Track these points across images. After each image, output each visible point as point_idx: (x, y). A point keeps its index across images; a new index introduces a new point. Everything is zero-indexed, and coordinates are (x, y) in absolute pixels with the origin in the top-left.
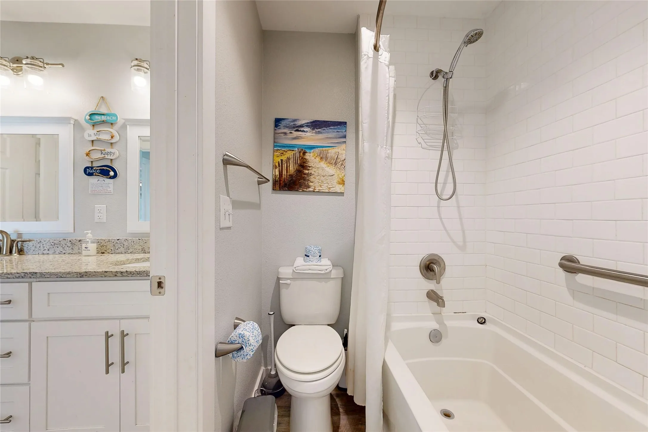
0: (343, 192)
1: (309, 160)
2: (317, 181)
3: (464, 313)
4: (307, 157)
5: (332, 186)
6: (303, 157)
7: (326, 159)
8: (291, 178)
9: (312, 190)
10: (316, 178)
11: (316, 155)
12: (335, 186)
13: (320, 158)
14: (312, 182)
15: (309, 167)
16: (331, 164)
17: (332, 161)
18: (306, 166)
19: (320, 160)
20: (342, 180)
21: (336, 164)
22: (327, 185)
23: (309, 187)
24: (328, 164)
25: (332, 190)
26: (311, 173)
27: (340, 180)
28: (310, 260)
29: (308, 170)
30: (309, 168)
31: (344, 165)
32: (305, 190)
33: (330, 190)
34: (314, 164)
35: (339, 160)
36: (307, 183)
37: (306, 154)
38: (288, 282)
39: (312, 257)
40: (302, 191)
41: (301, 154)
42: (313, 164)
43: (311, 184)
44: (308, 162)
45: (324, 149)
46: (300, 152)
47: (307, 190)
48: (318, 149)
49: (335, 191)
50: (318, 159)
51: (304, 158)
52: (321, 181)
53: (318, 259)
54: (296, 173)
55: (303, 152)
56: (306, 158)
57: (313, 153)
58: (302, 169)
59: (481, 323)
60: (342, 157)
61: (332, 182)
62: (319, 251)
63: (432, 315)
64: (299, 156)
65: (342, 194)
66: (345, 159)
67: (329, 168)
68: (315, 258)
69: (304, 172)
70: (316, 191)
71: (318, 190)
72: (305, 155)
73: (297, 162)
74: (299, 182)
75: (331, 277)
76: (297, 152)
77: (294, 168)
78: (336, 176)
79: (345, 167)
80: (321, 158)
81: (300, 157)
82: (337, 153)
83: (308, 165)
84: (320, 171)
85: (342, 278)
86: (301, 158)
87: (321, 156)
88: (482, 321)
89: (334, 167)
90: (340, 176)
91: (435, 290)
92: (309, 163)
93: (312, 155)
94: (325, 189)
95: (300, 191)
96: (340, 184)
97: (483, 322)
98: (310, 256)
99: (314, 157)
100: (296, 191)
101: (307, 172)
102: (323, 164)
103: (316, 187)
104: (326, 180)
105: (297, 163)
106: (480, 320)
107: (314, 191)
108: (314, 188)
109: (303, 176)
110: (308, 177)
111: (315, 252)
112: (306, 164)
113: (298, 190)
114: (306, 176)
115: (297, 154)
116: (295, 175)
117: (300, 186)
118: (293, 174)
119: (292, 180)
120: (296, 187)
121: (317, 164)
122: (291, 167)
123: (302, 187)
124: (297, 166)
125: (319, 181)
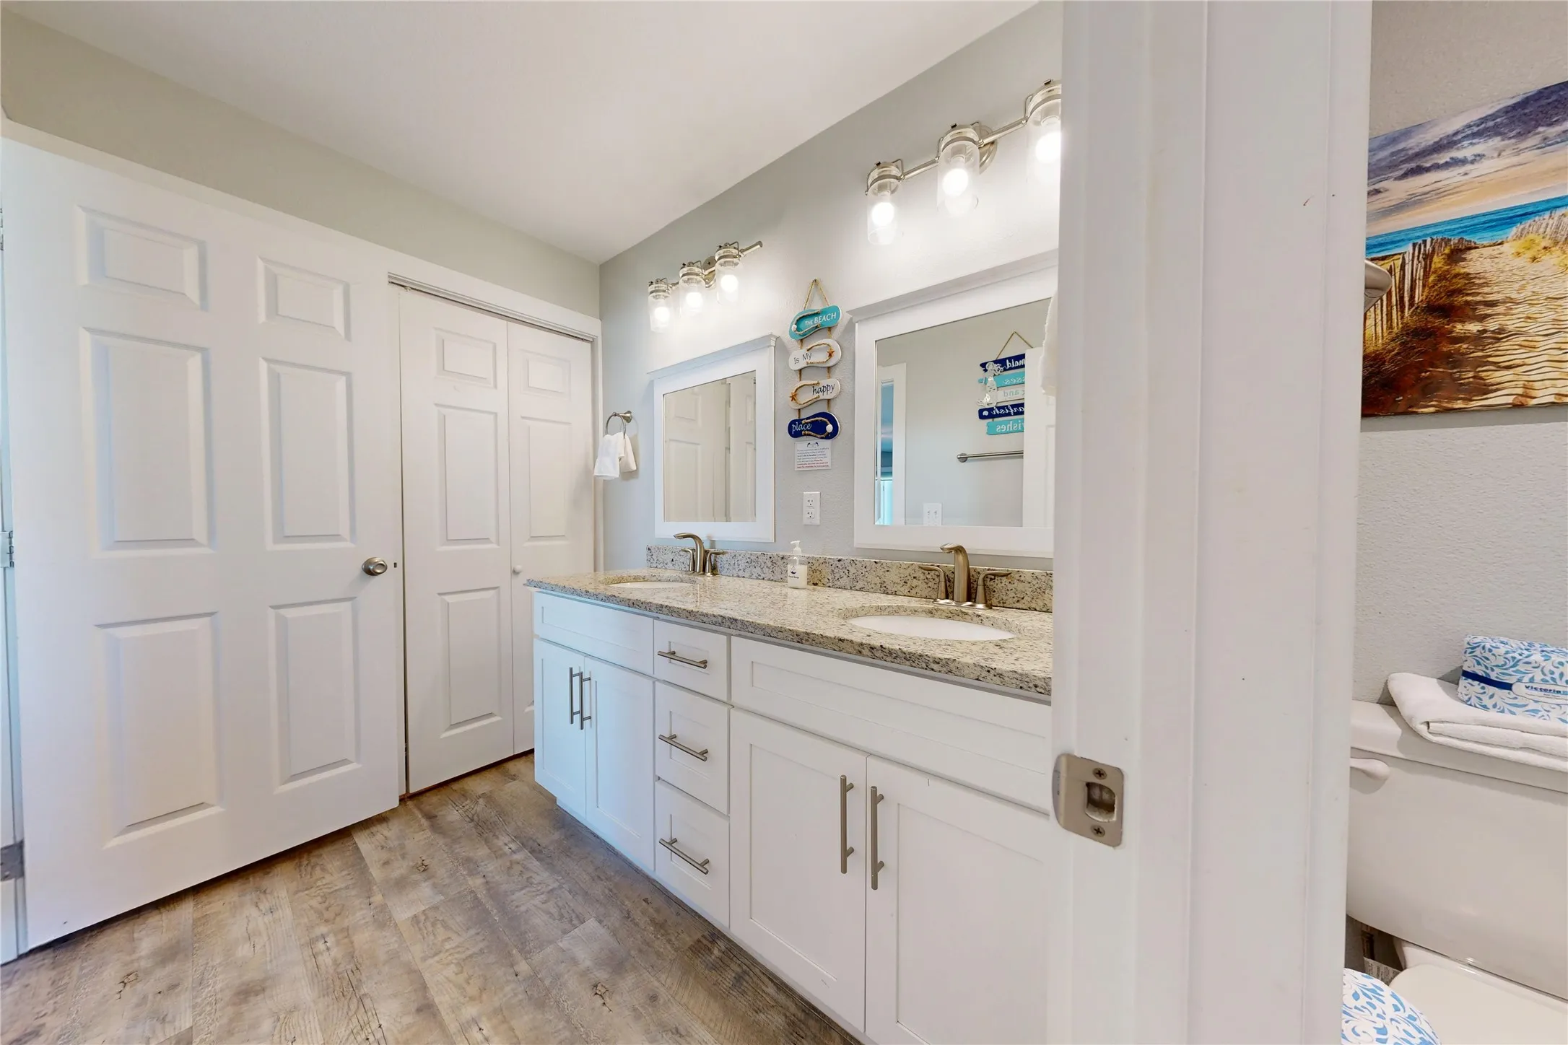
1: (1487, 275)
2: (1546, 358)
4: (1476, 263)
6: (1447, 271)
8: (1371, 366)
9: (1510, 400)
10: (1538, 345)
11: (1546, 243)
14: (1509, 367)
15: (1492, 304)
18: (1467, 303)
23: (1485, 390)
26: (1501, 331)
28: (1519, 702)
29: (1483, 318)
30: (1484, 310)
32: (1459, 404)
34: (1522, 287)
36: (1471, 374)
37: (1473, 254)
38: (1378, 767)
39: (1535, 692)
40: (1437, 412)
41: (1438, 262)
42: (1516, 286)
43: (1495, 376)
44: (1485, 285)
46: (1428, 257)
47: (1473, 404)
50: (1555, 260)
51: (1457, 275)
54: (1402, 344)
55: (1447, 251)
56: (1471, 271)
57: (1520, 237)
58: (1438, 322)
64: (1420, 273)
68: (1558, 702)
69: (1451, 332)
70: (1534, 402)
71: (1552, 399)
72: (1464, 260)
73: (1406, 299)
74: (1419, 379)
76: (1408, 258)
77: (1390, 327)
81: (1427, 274)
83: (1478, 298)
86: (1432, 278)
92: (1487, 290)
93: (1511, 251)
95: (1422, 413)
98: (1519, 688)
99: (1529, 254)
100: (1396, 414)
101: (1473, 327)
103: (1537, 385)
105: (1411, 305)
107: (1517, 406)
108: (1520, 391)
109: (1445, 349)
110: (1483, 350)
111: (1556, 676)
112: (1469, 298)
113: (1410, 410)
114: (1465, 346)
115: (1408, 268)
116: (1396, 351)
117: (1427, 390)
118: (1383, 349)
119: (1379, 372)
120: (1401, 398)
121: (1544, 281)
122: (1375, 325)
123: (1435, 397)
124: (1411, 316)
125: (1557, 358)
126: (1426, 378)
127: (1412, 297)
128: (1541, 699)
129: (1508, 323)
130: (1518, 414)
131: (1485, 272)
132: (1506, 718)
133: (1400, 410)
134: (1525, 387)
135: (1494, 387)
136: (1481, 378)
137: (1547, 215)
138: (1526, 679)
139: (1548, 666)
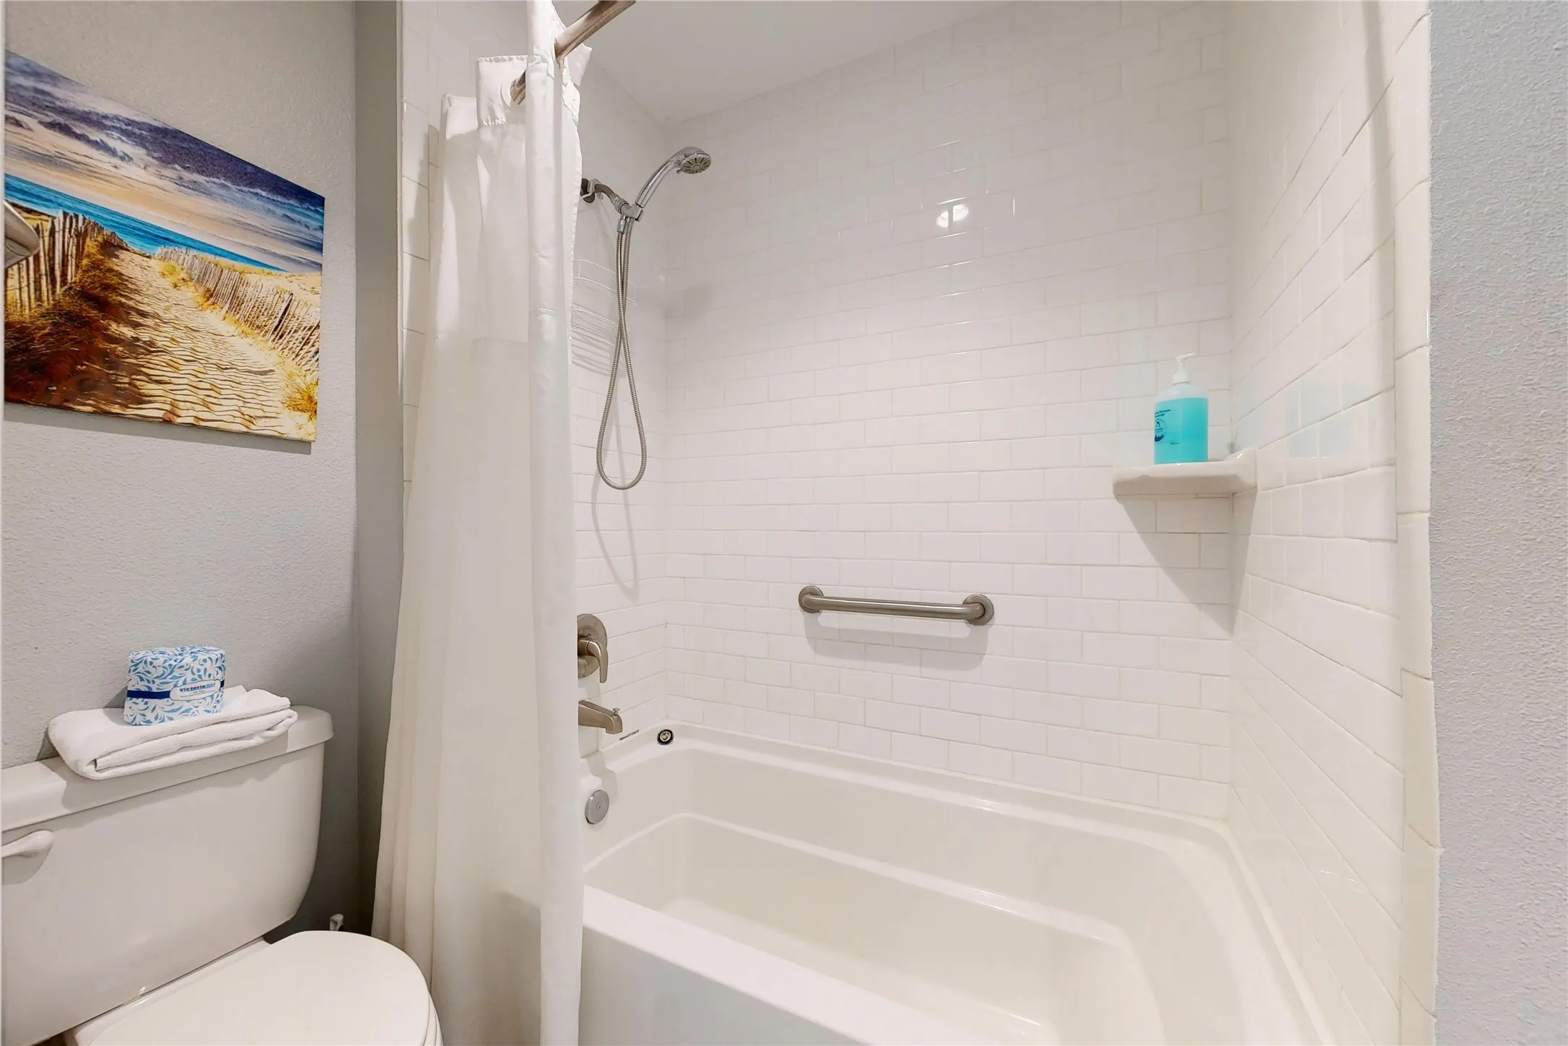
0: (311, 438)
1: (138, 282)
2: (185, 381)
3: (634, 733)
4: (129, 264)
5: (260, 413)
6: (101, 261)
7: (236, 303)
8: (15, 338)
9: (160, 414)
10: (181, 367)
11: (183, 275)
12: (274, 415)
13: (201, 290)
14: (159, 382)
15: (143, 314)
16: (258, 327)
17: (262, 318)
18: (122, 304)
19: (201, 300)
20: (306, 398)
21: (279, 331)
22: (241, 404)
23: (140, 399)
24: (245, 328)
25: (259, 427)
26: (151, 344)
27: (298, 396)
28: (175, 707)
29: (136, 325)
30: (136, 318)
31: (313, 346)
32: (116, 409)
33: (253, 427)
34: (167, 309)
35: (293, 324)
36: (126, 380)
37: (123, 255)
38: (40, 839)
39: (187, 693)
40: (94, 413)
41: (91, 246)
42: (163, 305)
43: (149, 388)
44: (137, 292)
45: (224, 262)
46: (81, 236)
47: (129, 412)
48: (193, 252)
49: (276, 434)
50: (190, 294)
51: (110, 270)
52: (208, 386)
53: (215, 696)
54: (54, 324)
55: (100, 239)
56: (123, 271)
57: (164, 259)
58: (93, 313)
59: (667, 743)
60: (308, 312)
61: (261, 398)
62: (219, 664)
63: (584, 760)
64: (72, 250)
65: (303, 446)
66: (318, 326)
67: (250, 340)
68: (203, 696)
69: (107, 329)
70: (179, 420)
71: (191, 420)
72: (117, 257)
73: (58, 273)
74: (74, 371)
75: (288, 751)
76: (59, 227)
77: (39, 299)
78: (279, 375)
79: (317, 352)
80: (210, 295)
81: (80, 254)
82: (287, 296)
83: (131, 303)
84: (204, 345)
85: (326, 742)
86: (85, 262)
87: (211, 286)
88: (665, 738)
89: (270, 342)
90: (298, 380)
91: (587, 700)
92: (138, 298)
93: (158, 269)
94: (225, 414)
95: (80, 411)
96: (296, 407)
97: (668, 739)
98: (176, 694)
99: (172, 279)
100: (50, 406)
101: (127, 331)
102: (216, 320)
103: (181, 405)
104: (234, 385)
105: (64, 282)
106: (665, 737)
107: (167, 422)
108: (168, 407)
109: (101, 346)
110: (136, 358)
111: (202, 673)
112: (123, 300)
113: (66, 404)
114: (120, 349)
115: (58, 237)
116: (47, 331)
117: (85, 387)
118: (32, 323)
119: (26, 350)
120: (55, 388)
121: (184, 310)
122: (20, 289)
123: (94, 395)
124: (64, 294)
125: (194, 384)
126: (82, 372)
127: (64, 274)
128: (192, 698)
129: (158, 338)
130: (166, 428)
131: (135, 278)
132: (168, 725)
133: (55, 401)
134: (172, 404)
135: (147, 399)
136: (136, 387)
137: (184, 249)
138: (180, 683)
139: (196, 666)
